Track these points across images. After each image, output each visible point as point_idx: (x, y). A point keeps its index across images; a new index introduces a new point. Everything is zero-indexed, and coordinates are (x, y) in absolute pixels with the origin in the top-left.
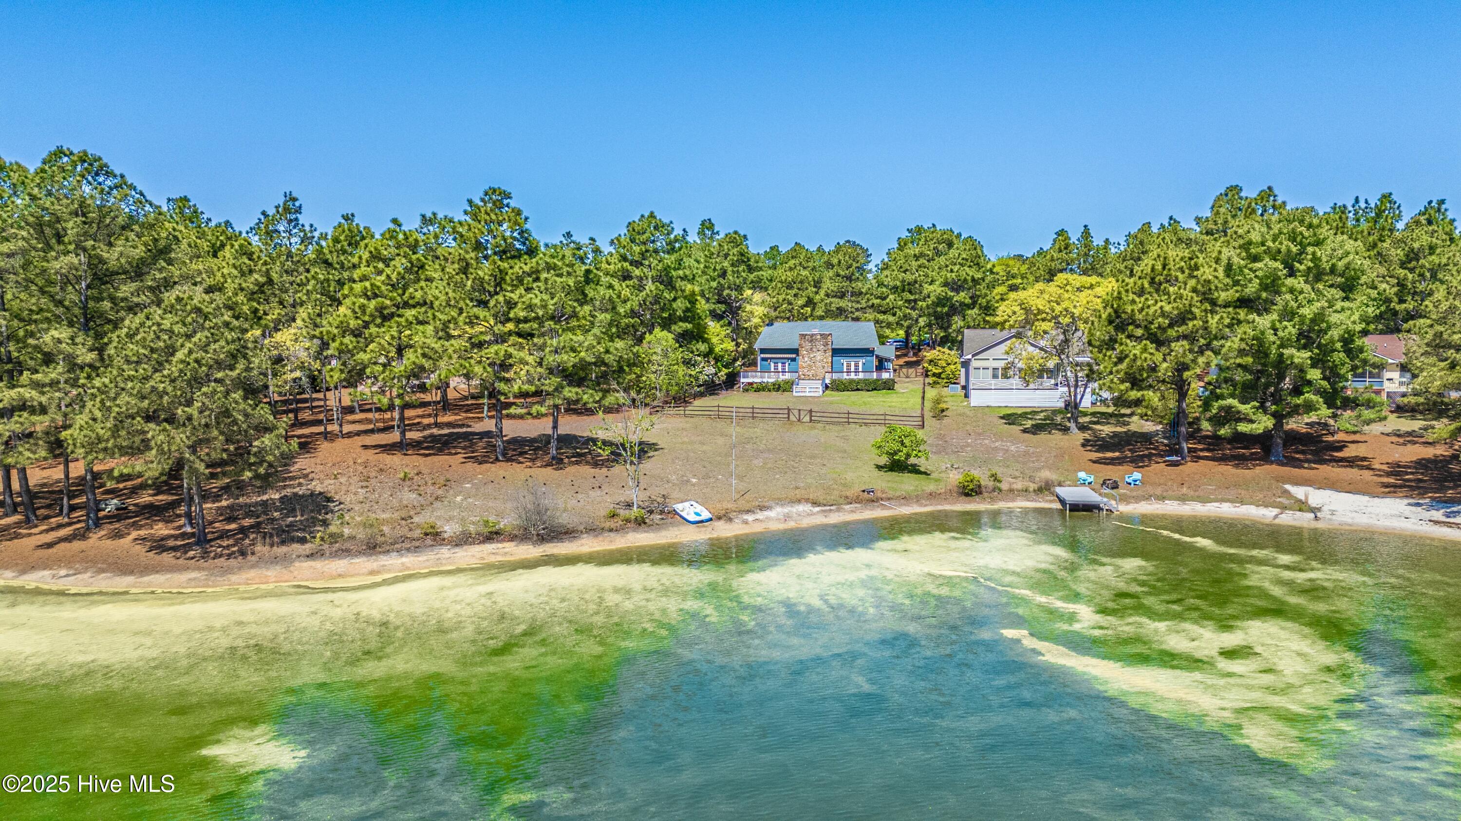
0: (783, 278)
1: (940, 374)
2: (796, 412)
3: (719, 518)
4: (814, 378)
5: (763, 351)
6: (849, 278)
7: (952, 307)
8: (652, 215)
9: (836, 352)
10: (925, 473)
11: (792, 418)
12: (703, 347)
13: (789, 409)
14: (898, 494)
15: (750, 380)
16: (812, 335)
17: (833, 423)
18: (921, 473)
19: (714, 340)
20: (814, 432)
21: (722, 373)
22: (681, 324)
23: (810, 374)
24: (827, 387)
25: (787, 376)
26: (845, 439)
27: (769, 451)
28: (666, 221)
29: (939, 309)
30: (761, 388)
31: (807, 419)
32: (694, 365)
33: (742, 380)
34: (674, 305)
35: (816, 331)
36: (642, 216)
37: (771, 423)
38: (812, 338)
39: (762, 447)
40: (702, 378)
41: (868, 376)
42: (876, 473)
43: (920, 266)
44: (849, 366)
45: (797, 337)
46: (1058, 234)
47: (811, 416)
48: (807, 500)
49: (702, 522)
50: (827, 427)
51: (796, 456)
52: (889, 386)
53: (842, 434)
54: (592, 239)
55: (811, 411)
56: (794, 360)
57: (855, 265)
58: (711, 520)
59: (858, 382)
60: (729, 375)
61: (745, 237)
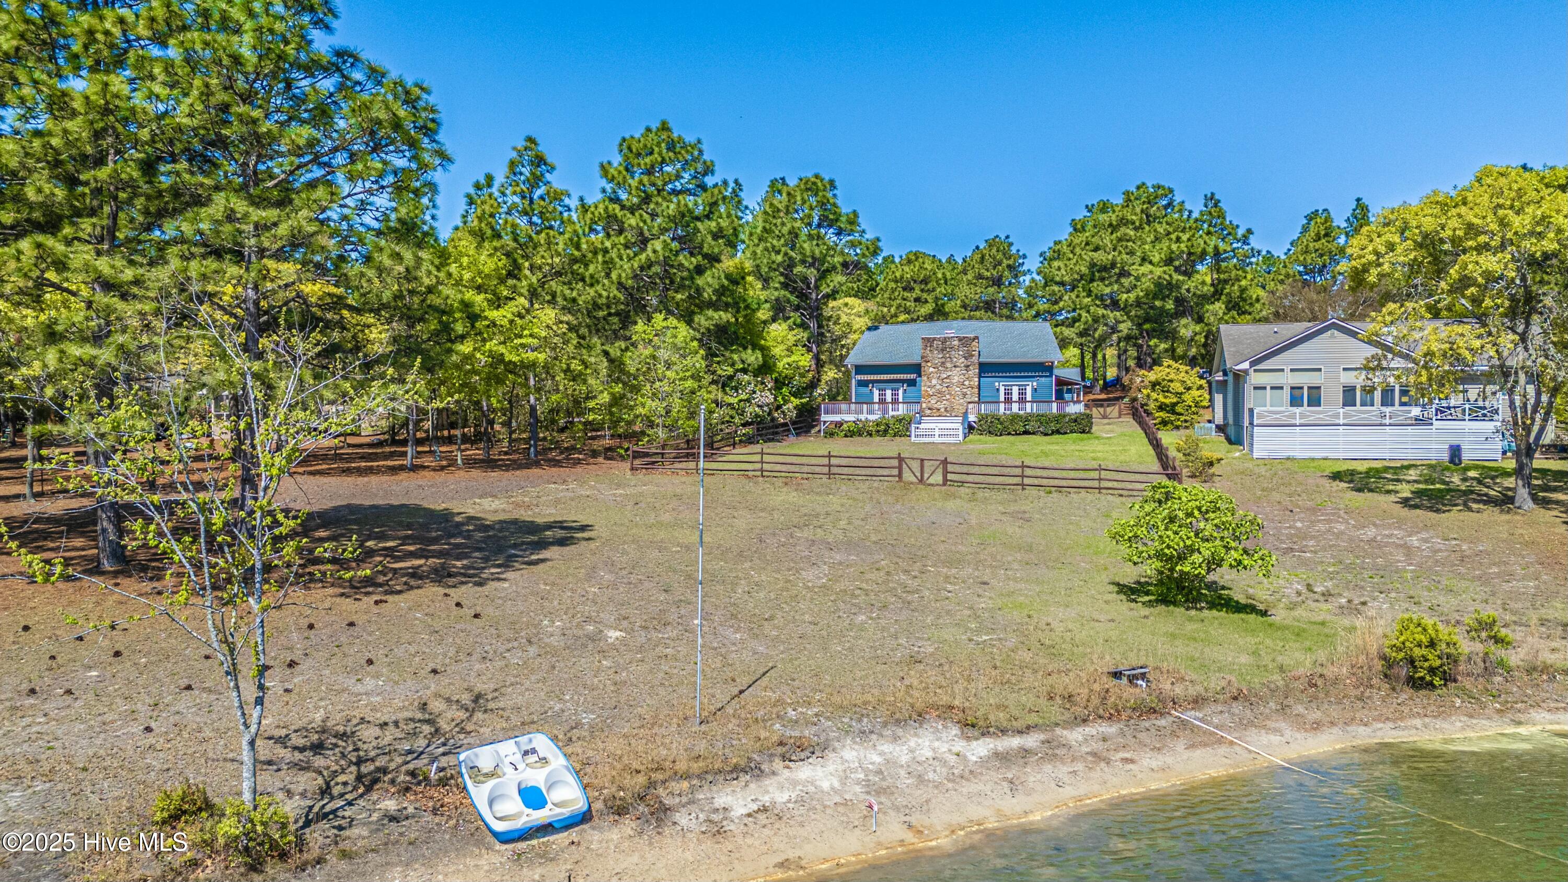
0: (898, 274)
1: (1174, 405)
2: (915, 466)
3: (619, 810)
4: (949, 412)
5: (860, 369)
6: (997, 282)
7: (1179, 301)
8: (665, 127)
9: (986, 369)
10: (1249, 609)
11: (908, 476)
12: (753, 358)
13: (900, 459)
14: (1215, 682)
15: (837, 418)
16: (945, 340)
17: (991, 486)
18: (1240, 608)
19: (777, 351)
20: (951, 505)
21: (790, 406)
22: (710, 313)
23: (941, 406)
24: (971, 428)
25: (902, 410)
26: (1024, 518)
27: (850, 545)
28: (690, 138)
29: (1158, 303)
30: (857, 432)
31: (938, 478)
32: (736, 389)
33: (824, 417)
34: (700, 281)
35: (950, 333)
36: (649, 130)
37: (864, 487)
38: (944, 345)
39: (836, 535)
40: (750, 410)
41: (1043, 409)
42: (1122, 607)
43: (1120, 240)
44: (1008, 393)
45: (920, 343)
46: (1310, 218)
47: (945, 473)
48: (946, 711)
49: (546, 829)
50: (980, 494)
51: (913, 559)
52: (1082, 425)
53: (1013, 508)
54: (530, 140)
55: (945, 462)
56: (912, 383)
57: (1005, 262)
58: (585, 817)
59: (1027, 419)
60: (801, 410)
61: (832, 182)
